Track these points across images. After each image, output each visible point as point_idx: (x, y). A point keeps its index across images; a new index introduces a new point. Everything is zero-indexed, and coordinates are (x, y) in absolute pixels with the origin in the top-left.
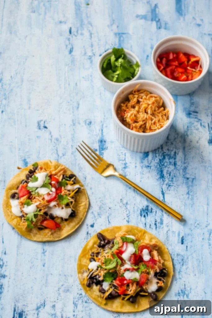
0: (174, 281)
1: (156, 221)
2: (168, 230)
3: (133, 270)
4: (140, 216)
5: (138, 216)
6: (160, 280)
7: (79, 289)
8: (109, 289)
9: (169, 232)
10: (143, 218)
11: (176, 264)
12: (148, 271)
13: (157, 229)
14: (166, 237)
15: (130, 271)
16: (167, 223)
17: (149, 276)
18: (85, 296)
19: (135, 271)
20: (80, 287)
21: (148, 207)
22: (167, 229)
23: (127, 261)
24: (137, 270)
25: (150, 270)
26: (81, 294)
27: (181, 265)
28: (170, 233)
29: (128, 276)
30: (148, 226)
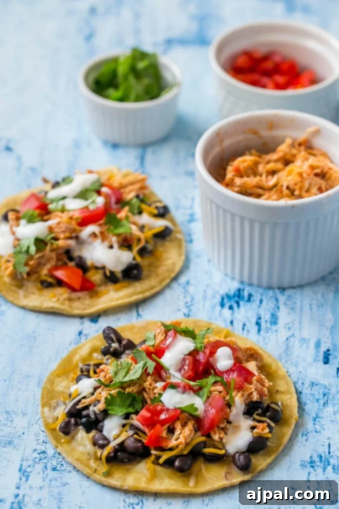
0: (300, 437)
1: (260, 318)
2: (290, 336)
3: (187, 389)
4: (218, 308)
5: (214, 307)
6: (259, 421)
7: (42, 441)
8: (119, 436)
9: (292, 340)
10: (226, 312)
11: (308, 402)
12: (228, 398)
13: (262, 332)
14: (284, 349)
15: (180, 390)
16: (288, 324)
17: (231, 411)
18: (54, 456)
19: (192, 393)
20: (42, 437)
21: (241, 292)
22: (288, 334)
23: (172, 371)
24: (197, 391)
25: (234, 394)
26: (44, 452)
27: (319, 405)
28: (295, 343)
29: (172, 399)
30: (238, 326)
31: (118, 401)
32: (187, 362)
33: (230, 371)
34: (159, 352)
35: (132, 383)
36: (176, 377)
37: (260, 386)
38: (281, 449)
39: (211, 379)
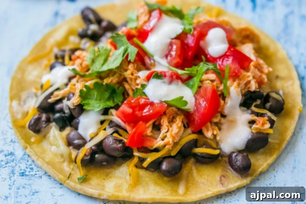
2: (289, 14)
3: (175, 78)
6: (258, 115)
7: (10, 140)
8: (97, 134)
12: (222, 87)
13: (258, 9)
14: (282, 27)
15: (167, 80)
17: (225, 103)
18: (22, 159)
19: (180, 83)
20: (11, 134)
22: (287, 11)
23: (157, 58)
24: (186, 80)
25: (229, 83)
26: (11, 154)
29: (157, 92)
31: (95, 93)
32: (175, 47)
33: (224, 56)
34: (143, 35)
35: (110, 73)
36: (162, 65)
37: (258, 73)
38: (284, 146)
39: (203, 66)
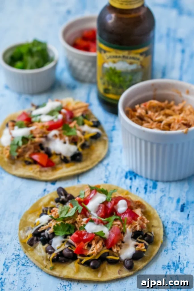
1: (147, 185)
2: (163, 196)
3: (100, 222)
4: (124, 179)
5: (121, 178)
6: (140, 242)
7: (18, 249)
8: (60, 247)
10: (128, 181)
11: (170, 233)
12: (123, 228)
13: (147, 193)
14: (159, 202)
15: (96, 223)
16: (162, 189)
17: (124, 236)
18: (23, 258)
19: (102, 225)
20: (19, 246)
22: (162, 194)
23: (92, 213)
24: (105, 224)
25: (126, 226)
26: (18, 255)
27: (176, 235)
28: (165, 199)
29: (91, 228)
30: (134, 189)
31: (61, 228)
32: (101, 207)
33: (125, 213)
34: (86, 202)
35: (69, 218)
36: (95, 216)
37: (142, 223)
38: (152, 258)
39: (114, 217)
